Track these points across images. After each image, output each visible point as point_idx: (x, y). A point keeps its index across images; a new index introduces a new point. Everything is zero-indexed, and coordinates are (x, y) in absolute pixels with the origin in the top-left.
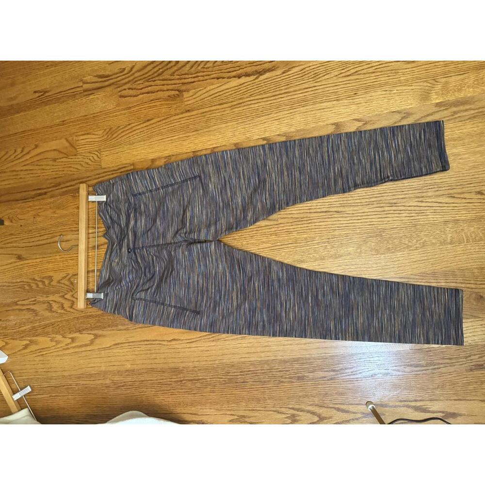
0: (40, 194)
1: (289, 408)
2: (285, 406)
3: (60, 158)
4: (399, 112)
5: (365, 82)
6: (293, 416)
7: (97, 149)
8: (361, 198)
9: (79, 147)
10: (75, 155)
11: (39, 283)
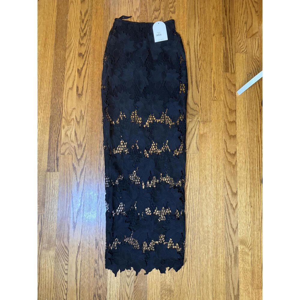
0: (226, 11)
1: (86, 144)
2: (87, 142)
3: (246, 27)
4: (237, 227)
5: (257, 213)
6: (82, 146)
7: (248, 51)
8: (193, 200)
9: (251, 39)
10: (246, 37)
11: (172, 4)
